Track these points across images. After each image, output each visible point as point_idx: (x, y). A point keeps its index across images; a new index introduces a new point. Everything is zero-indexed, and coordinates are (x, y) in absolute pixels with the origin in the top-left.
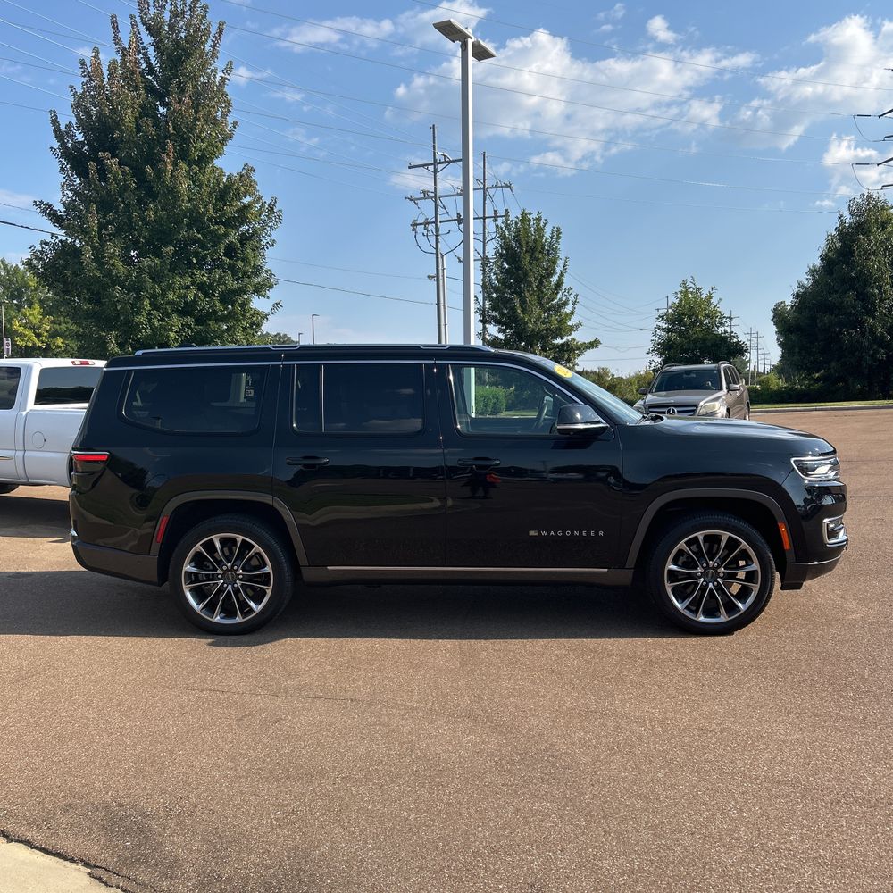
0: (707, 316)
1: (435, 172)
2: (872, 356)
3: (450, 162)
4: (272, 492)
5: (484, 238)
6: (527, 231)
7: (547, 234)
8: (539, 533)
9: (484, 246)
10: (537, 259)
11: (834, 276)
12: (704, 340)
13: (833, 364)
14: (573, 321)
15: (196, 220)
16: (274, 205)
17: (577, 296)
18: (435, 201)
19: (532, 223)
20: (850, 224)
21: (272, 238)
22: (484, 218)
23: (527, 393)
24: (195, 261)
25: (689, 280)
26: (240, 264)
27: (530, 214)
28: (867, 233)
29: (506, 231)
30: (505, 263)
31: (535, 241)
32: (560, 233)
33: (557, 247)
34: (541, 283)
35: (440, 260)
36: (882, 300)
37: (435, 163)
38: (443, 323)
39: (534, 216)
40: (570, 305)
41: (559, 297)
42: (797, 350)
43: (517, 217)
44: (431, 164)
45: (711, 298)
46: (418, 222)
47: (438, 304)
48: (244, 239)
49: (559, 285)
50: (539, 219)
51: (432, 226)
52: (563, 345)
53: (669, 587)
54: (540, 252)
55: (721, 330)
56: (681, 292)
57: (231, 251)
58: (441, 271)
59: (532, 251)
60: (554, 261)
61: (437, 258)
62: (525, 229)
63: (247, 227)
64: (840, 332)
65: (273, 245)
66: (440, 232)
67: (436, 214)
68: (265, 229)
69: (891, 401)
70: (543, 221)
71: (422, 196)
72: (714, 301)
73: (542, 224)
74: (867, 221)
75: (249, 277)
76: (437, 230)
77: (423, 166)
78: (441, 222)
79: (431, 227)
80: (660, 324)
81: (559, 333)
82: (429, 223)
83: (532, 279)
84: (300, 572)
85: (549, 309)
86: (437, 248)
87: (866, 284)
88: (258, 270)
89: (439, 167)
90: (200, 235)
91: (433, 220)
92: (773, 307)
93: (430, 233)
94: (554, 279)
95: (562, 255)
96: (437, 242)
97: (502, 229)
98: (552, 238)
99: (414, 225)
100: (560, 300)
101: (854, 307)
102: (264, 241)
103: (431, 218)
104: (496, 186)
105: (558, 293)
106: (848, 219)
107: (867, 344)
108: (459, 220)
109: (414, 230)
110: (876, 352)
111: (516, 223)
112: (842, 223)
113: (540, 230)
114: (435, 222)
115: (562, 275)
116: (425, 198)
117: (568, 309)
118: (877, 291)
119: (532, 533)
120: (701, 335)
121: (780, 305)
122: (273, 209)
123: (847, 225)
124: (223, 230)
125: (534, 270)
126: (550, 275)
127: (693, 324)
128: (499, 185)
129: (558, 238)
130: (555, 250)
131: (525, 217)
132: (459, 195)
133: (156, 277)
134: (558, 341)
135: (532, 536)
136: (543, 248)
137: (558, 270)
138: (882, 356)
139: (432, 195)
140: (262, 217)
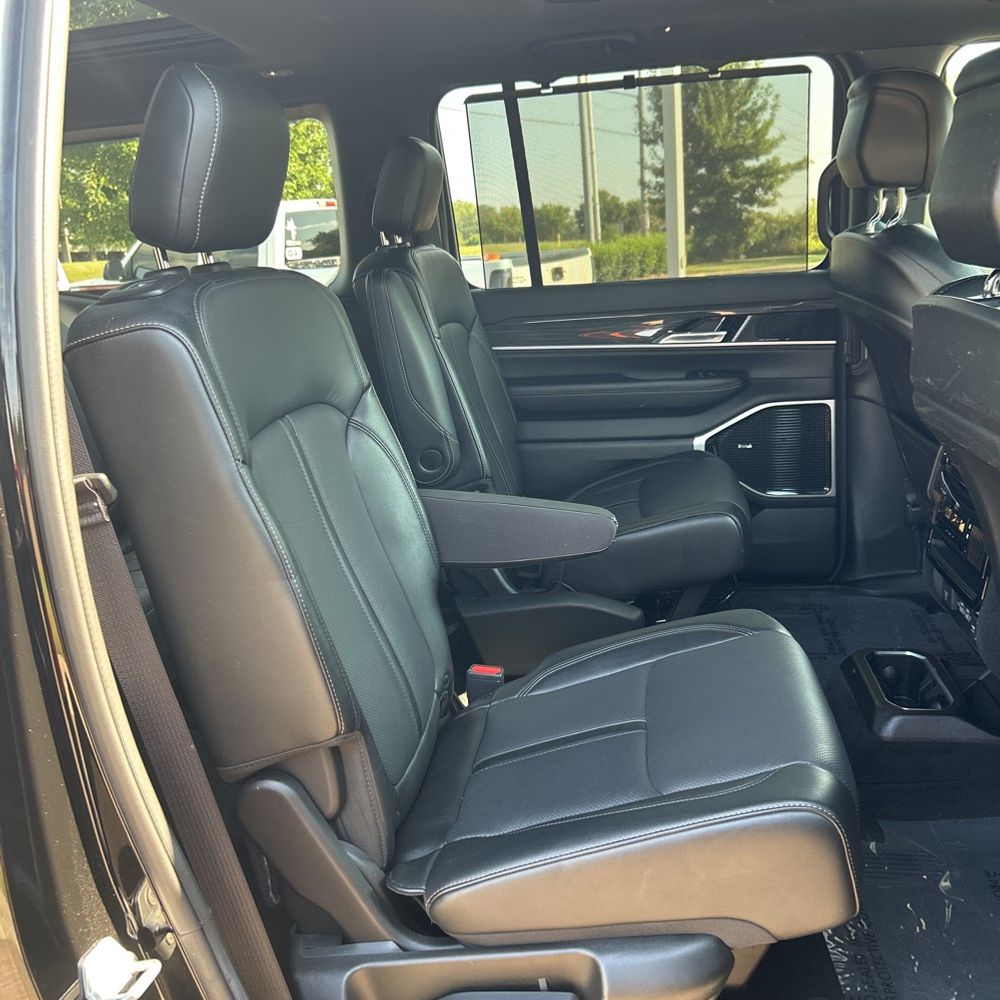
14: (772, 134)
17: (777, 96)
38: (588, 151)
40: (769, 111)
41: (752, 100)
47: (582, 125)
52: (762, 168)
81: (753, 152)
85: (739, 118)
100: (755, 104)
105: (751, 93)
117: (765, 116)
134: (751, 164)
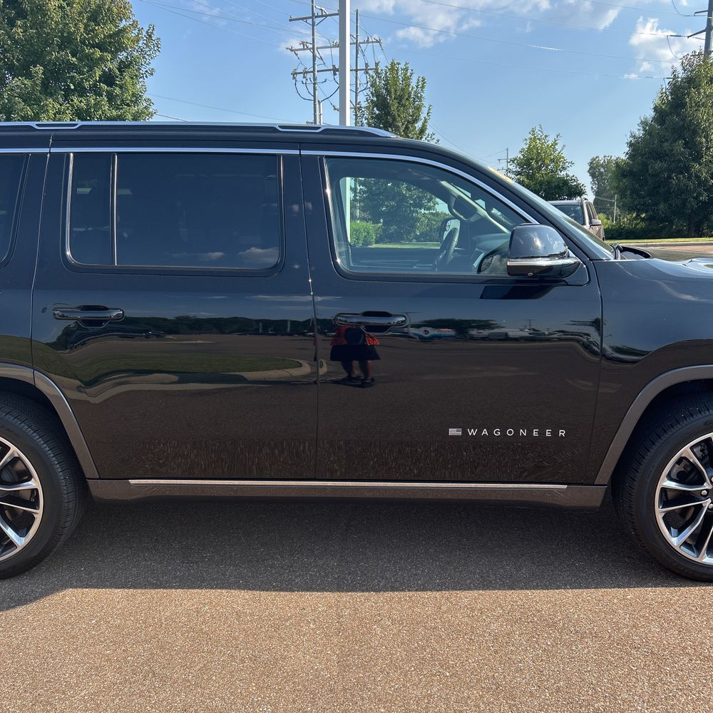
0: (552, 161)
1: (313, 25)
2: (696, 198)
3: (326, 16)
4: (33, 364)
5: (357, 89)
6: (395, 79)
7: (413, 83)
8: (465, 432)
9: (356, 96)
10: (404, 106)
11: (666, 126)
12: (549, 183)
13: (661, 206)
15: (67, 42)
16: (152, 33)
17: (438, 141)
18: (313, 52)
19: (400, 72)
20: (682, 79)
21: (151, 66)
22: (357, 70)
23: (393, 228)
24: (72, 87)
25: (538, 128)
26: (118, 91)
27: (399, 64)
28: (697, 87)
29: (378, 80)
30: (375, 109)
31: (403, 89)
32: (425, 83)
33: (421, 96)
34: (407, 128)
35: (317, 106)
36: (708, 149)
37: (313, 16)
39: (402, 66)
42: (629, 192)
43: (387, 67)
44: (309, 18)
45: (556, 144)
46: (298, 71)
48: (123, 67)
49: (422, 131)
50: (406, 69)
51: (310, 74)
53: (660, 512)
54: (407, 99)
55: (563, 174)
56: (531, 139)
57: (109, 79)
58: (318, 117)
59: (400, 98)
60: (418, 109)
61: (315, 105)
62: (394, 77)
63: (125, 54)
64: (669, 177)
65: (152, 74)
66: (317, 81)
67: (314, 64)
68: (144, 57)
69: (711, 239)
70: (409, 71)
71: (302, 47)
72: (558, 147)
73: (409, 74)
74: (698, 76)
75: (128, 105)
76: (315, 79)
77: (302, 19)
78: (318, 71)
79: (310, 76)
80: (511, 167)
82: (307, 72)
83: (400, 124)
84: (86, 488)
86: (314, 96)
87: (695, 133)
88: (136, 98)
89: (317, 20)
90: (74, 59)
91: (312, 70)
92: (589, 161)
93: (309, 81)
94: (418, 125)
95: (426, 103)
96: (315, 89)
97: (373, 77)
98: (417, 87)
99: (294, 74)
101: (682, 154)
102: (143, 70)
103: (309, 67)
104: (368, 42)
105: (422, 138)
106: (681, 74)
107: (692, 187)
108: (335, 70)
109: (294, 78)
110: (700, 194)
111: (386, 73)
112: (675, 77)
113: (407, 79)
114: (313, 72)
115: (426, 121)
116: (304, 49)
118: (704, 140)
119: (453, 432)
120: (546, 178)
121: (594, 160)
122: (150, 36)
123: (679, 79)
124: (98, 53)
125: (402, 116)
126: (415, 121)
127: (539, 168)
128: (370, 40)
129: (423, 87)
130: (420, 99)
131: (393, 68)
132: (335, 46)
133: (26, 99)
135: (453, 437)
136: (409, 97)
137: (423, 116)
138: (704, 198)
139: (311, 46)
140: (140, 45)
